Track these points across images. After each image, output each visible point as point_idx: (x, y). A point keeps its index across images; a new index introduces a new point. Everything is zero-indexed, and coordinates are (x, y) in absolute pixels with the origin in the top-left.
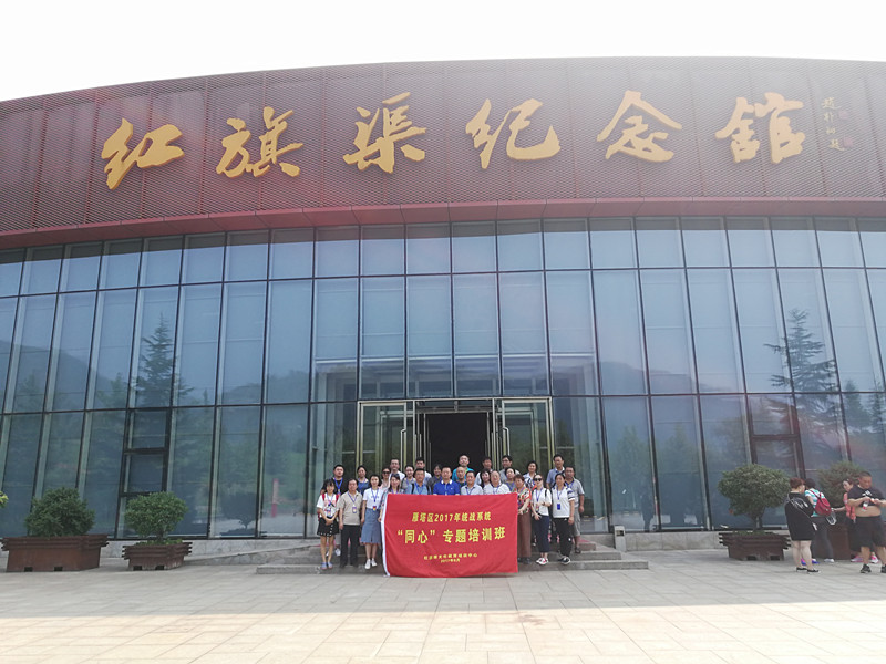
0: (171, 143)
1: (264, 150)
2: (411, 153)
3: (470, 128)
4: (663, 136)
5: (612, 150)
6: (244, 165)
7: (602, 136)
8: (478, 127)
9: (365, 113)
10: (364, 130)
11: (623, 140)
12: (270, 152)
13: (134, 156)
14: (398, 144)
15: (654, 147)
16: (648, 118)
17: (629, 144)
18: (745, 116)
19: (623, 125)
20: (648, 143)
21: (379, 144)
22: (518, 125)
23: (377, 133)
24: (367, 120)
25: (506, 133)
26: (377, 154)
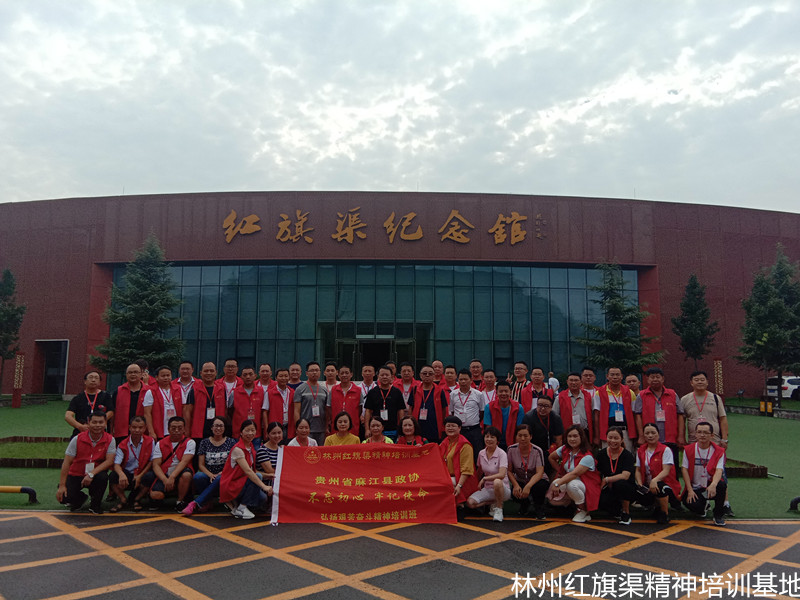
0: (254, 224)
1: (297, 230)
2: (361, 235)
3: (385, 225)
4: (466, 231)
5: (445, 237)
6: (288, 237)
7: (441, 230)
8: (388, 223)
9: (341, 216)
10: (341, 223)
11: (449, 233)
12: (300, 231)
13: (238, 229)
14: (354, 230)
15: (462, 236)
16: (460, 222)
17: (451, 235)
18: (502, 222)
19: (450, 226)
20: (460, 234)
21: (346, 230)
22: (406, 223)
23: (346, 225)
24: (342, 219)
25: (401, 227)
26: (346, 235)
